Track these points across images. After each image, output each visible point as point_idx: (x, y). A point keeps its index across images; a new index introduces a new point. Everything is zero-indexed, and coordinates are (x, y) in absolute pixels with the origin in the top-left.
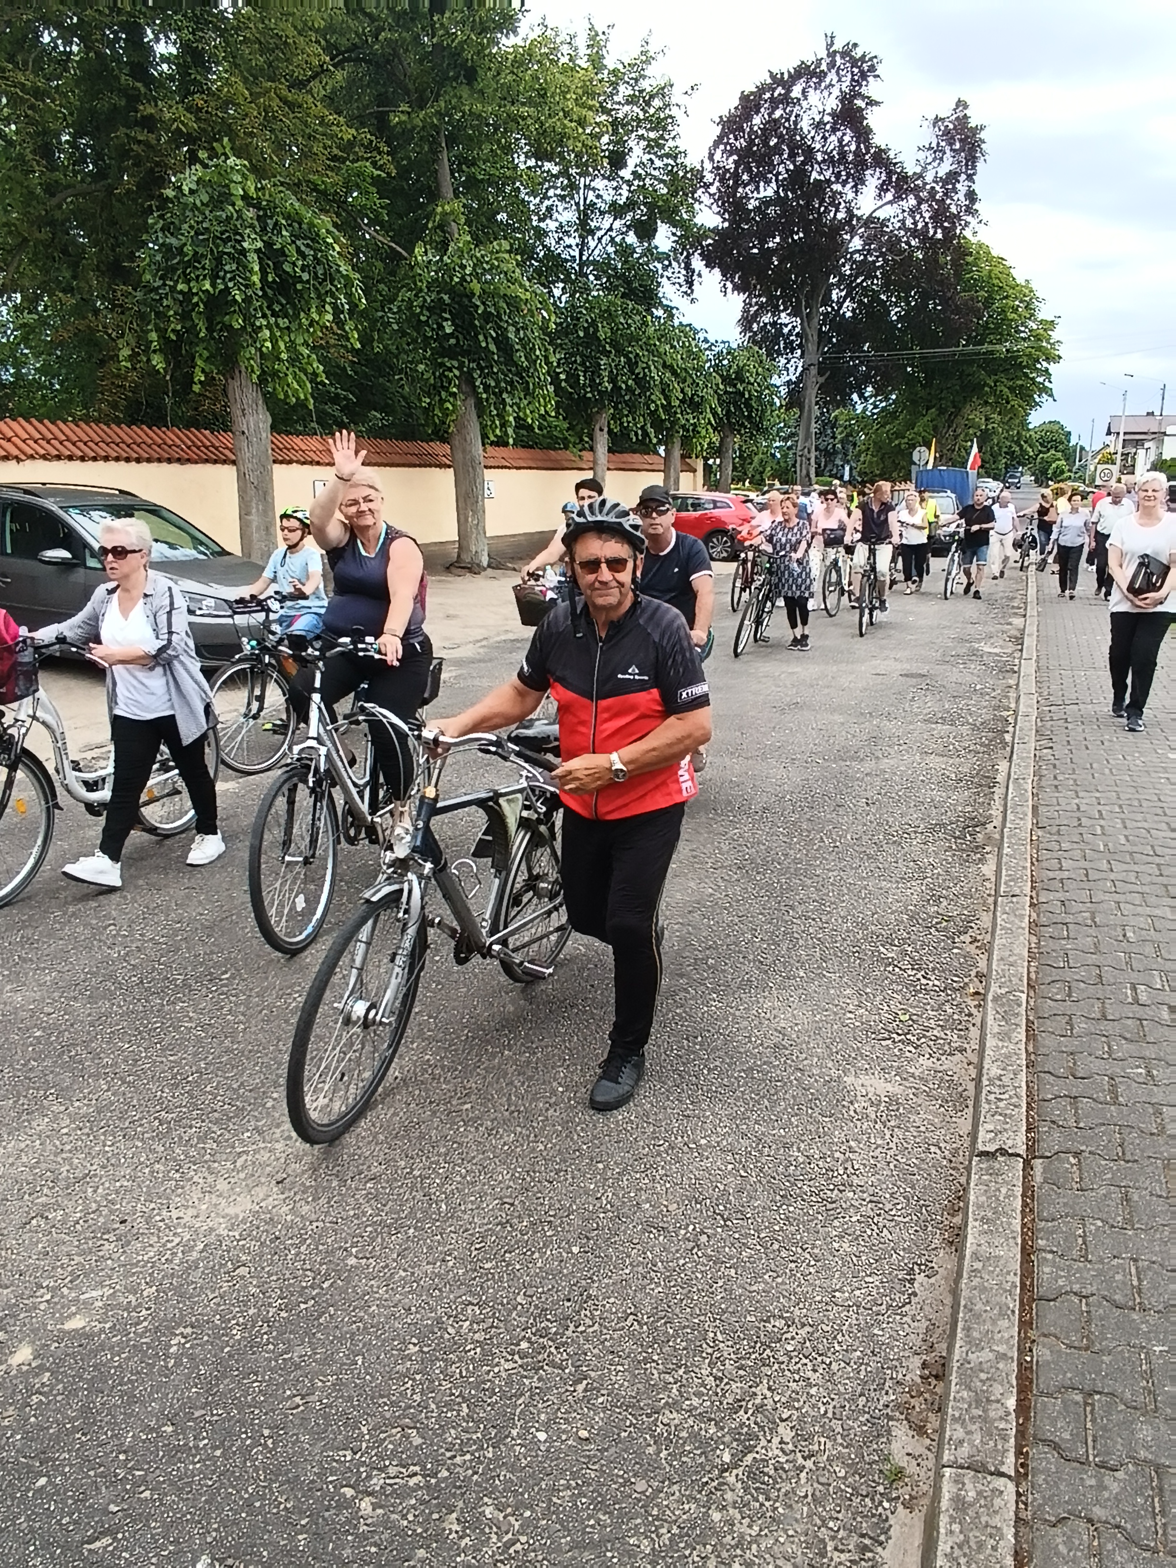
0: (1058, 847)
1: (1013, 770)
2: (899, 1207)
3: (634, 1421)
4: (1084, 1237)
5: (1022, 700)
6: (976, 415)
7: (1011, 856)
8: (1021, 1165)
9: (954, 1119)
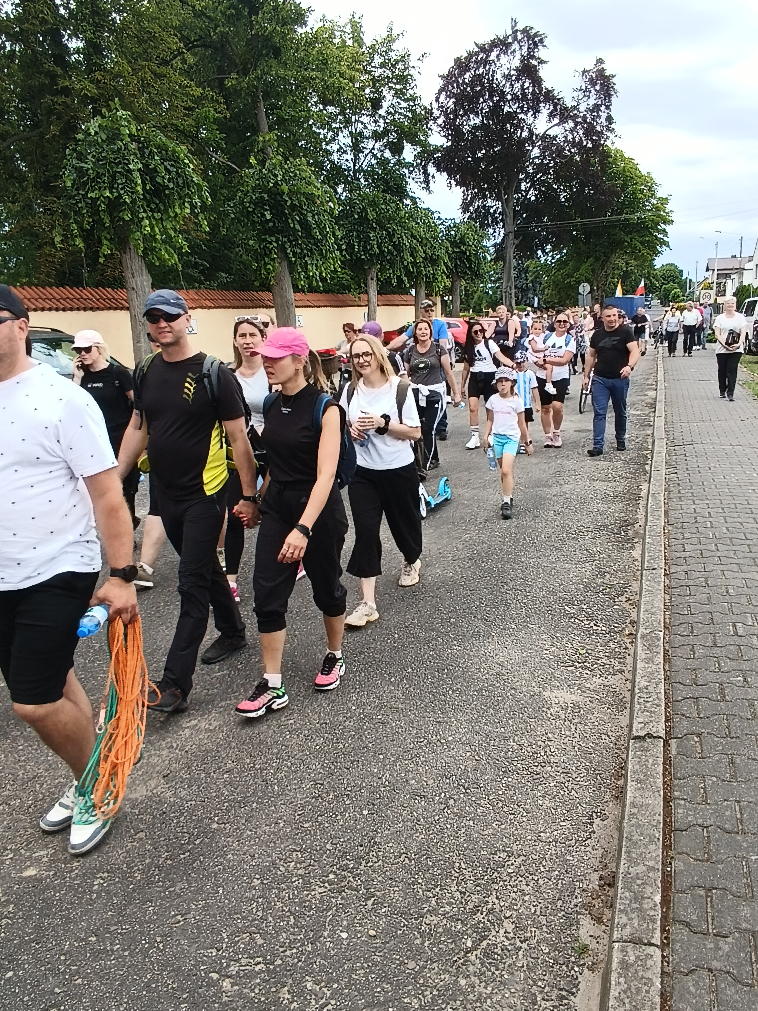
0: (682, 537)
1: (651, 488)
2: (582, 775)
3: (406, 923)
4: (704, 788)
5: (656, 443)
6: (620, 261)
7: (651, 544)
8: (662, 744)
9: (617, 717)
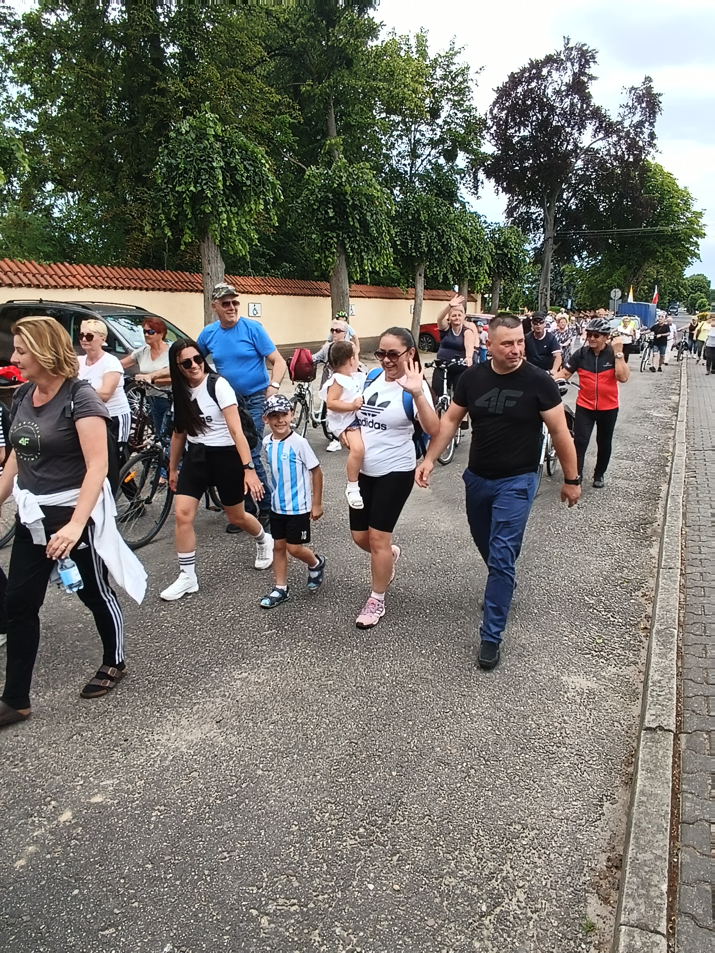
0: (698, 539)
1: (670, 490)
2: (594, 759)
3: (428, 882)
5: (677, 446)
6: (652, 270)
7: (668, 544)
8: (672, 737)
9: (629, 706)
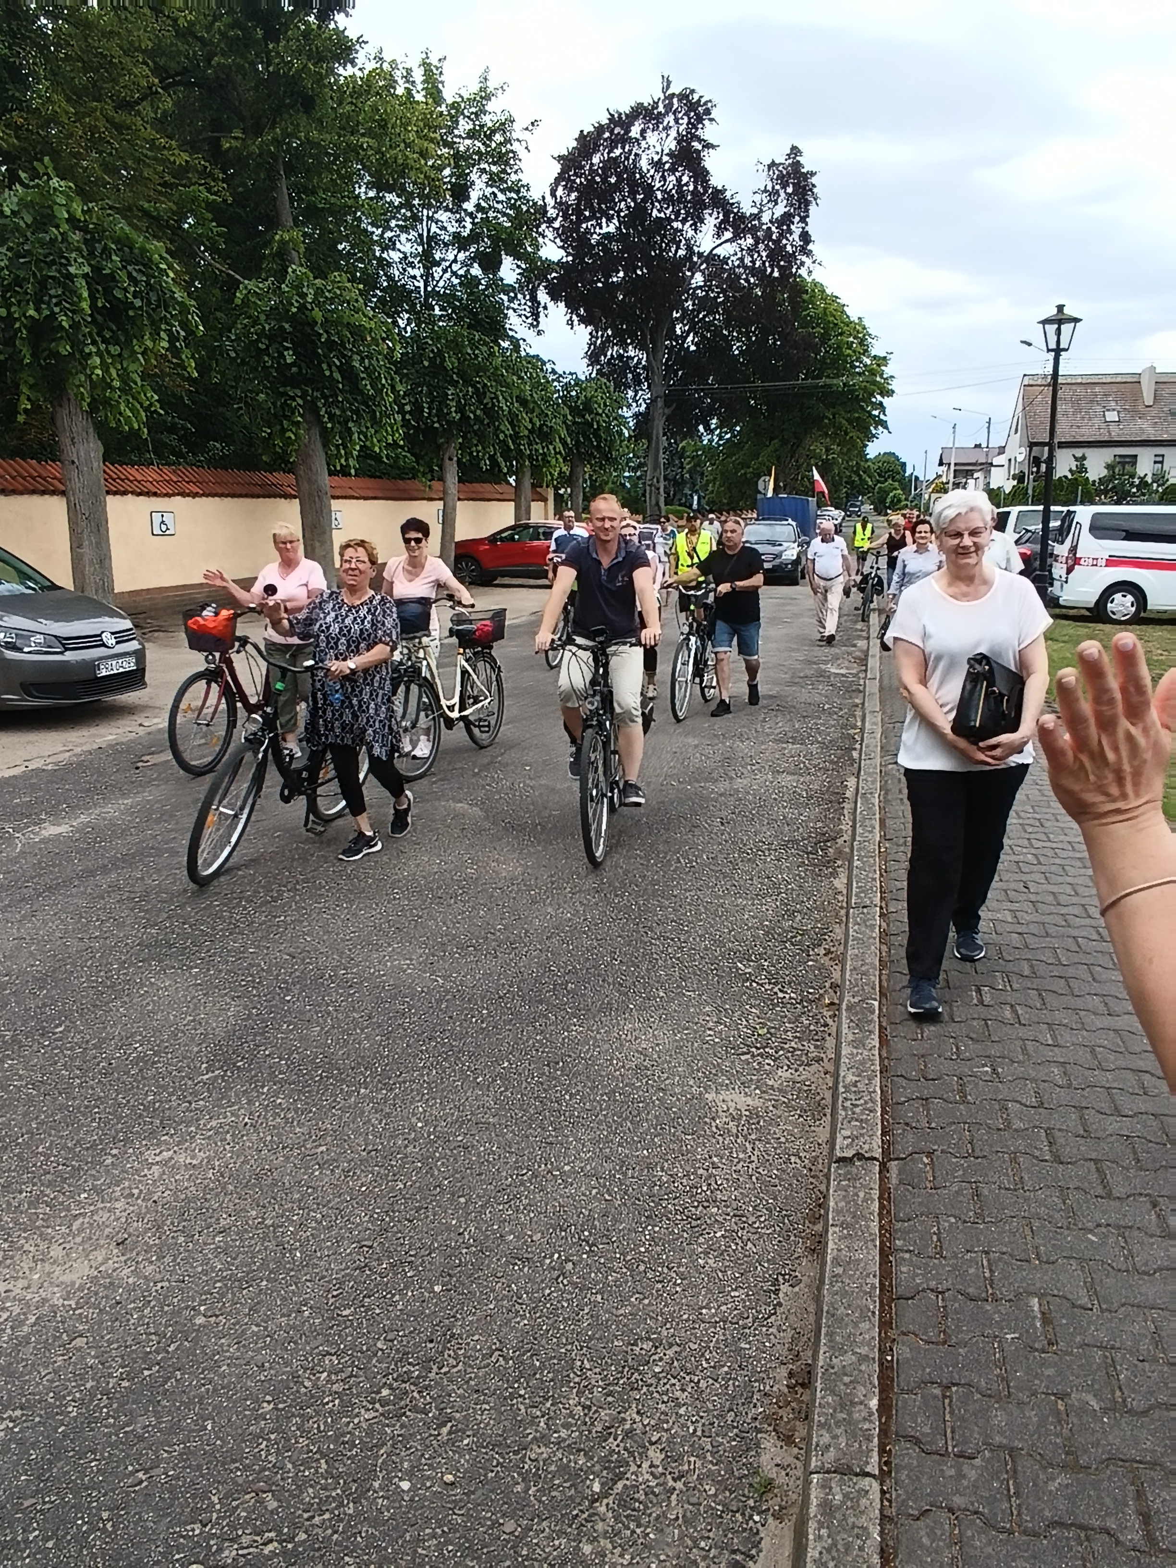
1: (861, 785)
2: (762, 1219)
3: (501, 1460)
4: (938, 1234)
5: (867, 719)
6: (817, 446)
7: (860, 869)
8: (877, 1168)
9: (813, 1129)
